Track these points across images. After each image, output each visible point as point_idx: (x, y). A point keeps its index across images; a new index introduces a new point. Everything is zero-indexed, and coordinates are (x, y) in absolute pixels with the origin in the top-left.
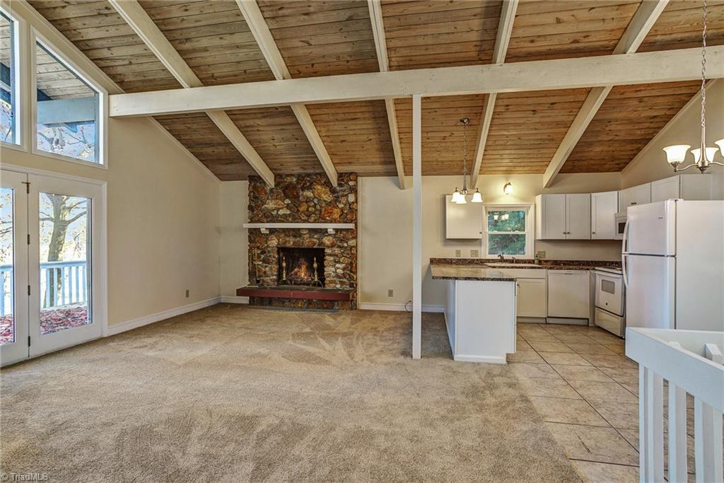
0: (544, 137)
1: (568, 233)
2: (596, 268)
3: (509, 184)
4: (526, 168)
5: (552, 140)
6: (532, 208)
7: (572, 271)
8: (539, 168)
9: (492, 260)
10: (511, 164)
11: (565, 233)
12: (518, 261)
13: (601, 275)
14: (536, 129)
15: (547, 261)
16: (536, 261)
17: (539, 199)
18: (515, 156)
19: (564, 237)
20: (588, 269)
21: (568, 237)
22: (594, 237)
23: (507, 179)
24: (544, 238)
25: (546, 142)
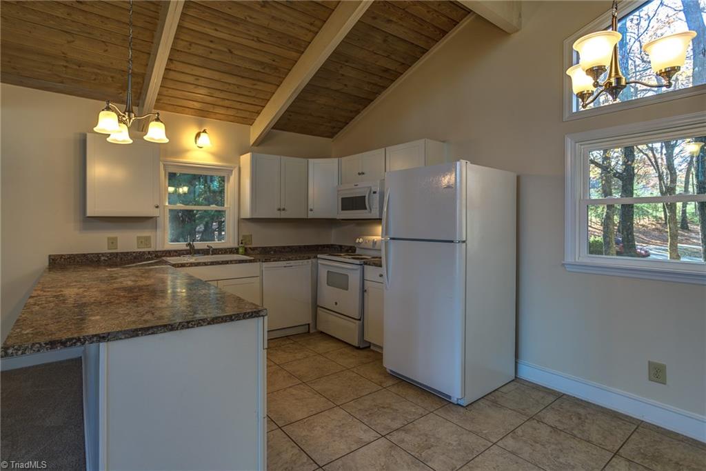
0: (266, 60)
1: (284, 210)
2: (319, 256)
3: (204, 131)
4: (230, 112)
5: (276, 69)
6: (235, 172)
7: (292, 263)
8: (246, 115)
9: (176, 251)
10: (209, 99)
11: (279, 210)
12: (216, 251)
13: (327, 264)
14: (259, 40)
15: (254, 249)
16: (241, 250)
17: (246, 159)
18: (218, 86)
19: (277, 215)
20: (309, 258)
21: (283, 215)
22: (311, 215)
23: (200, 124)
24: (254, 217)
25: (267, 70)
